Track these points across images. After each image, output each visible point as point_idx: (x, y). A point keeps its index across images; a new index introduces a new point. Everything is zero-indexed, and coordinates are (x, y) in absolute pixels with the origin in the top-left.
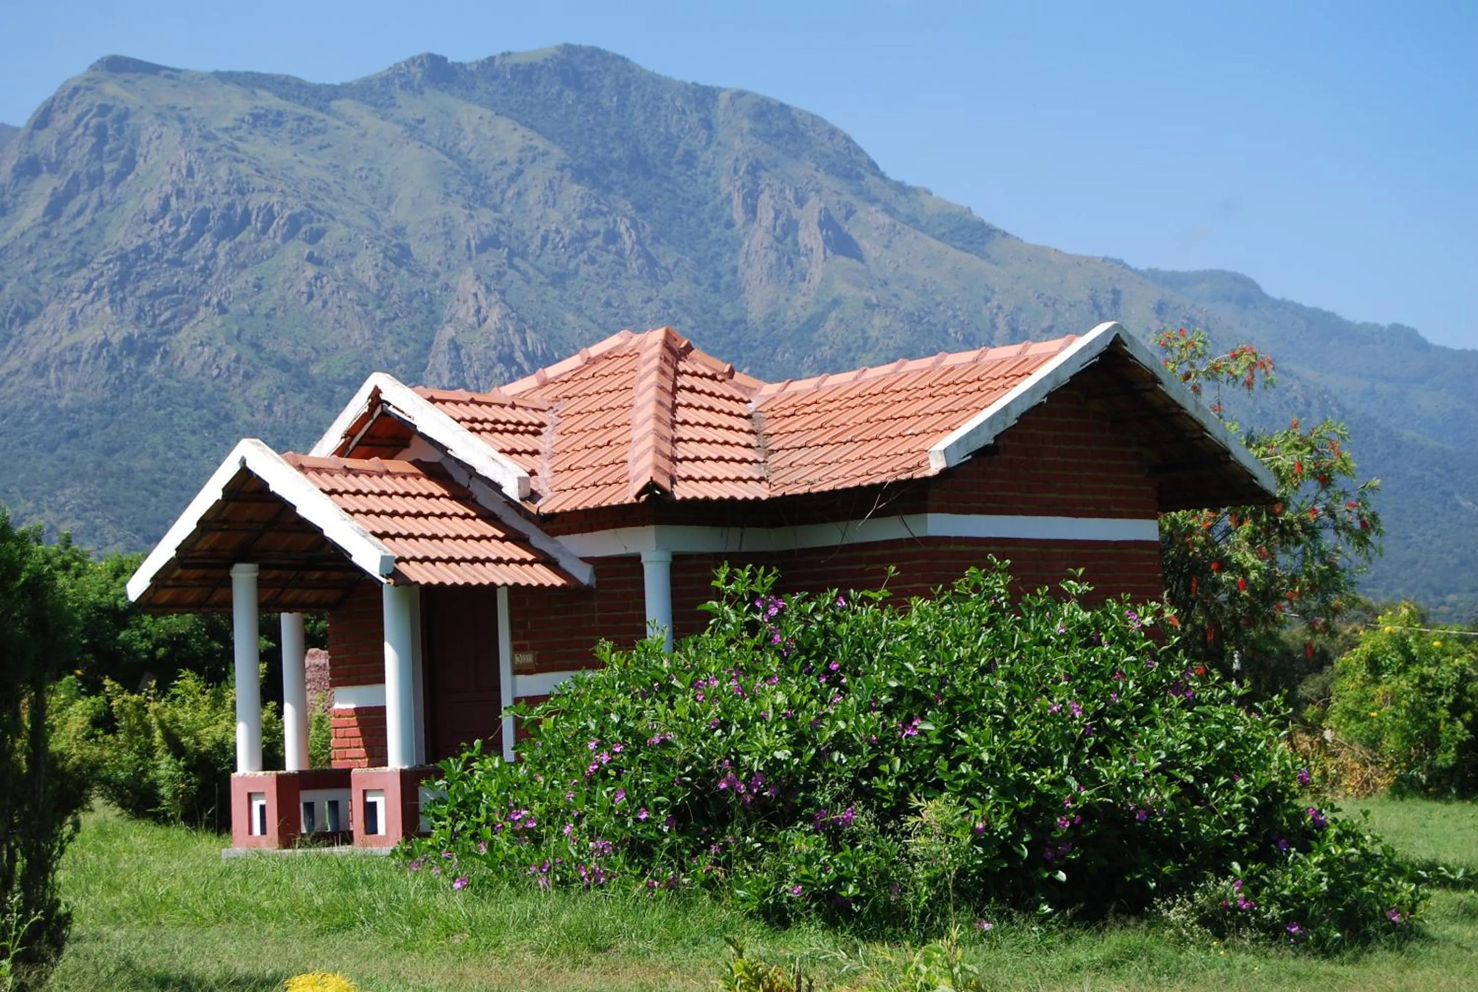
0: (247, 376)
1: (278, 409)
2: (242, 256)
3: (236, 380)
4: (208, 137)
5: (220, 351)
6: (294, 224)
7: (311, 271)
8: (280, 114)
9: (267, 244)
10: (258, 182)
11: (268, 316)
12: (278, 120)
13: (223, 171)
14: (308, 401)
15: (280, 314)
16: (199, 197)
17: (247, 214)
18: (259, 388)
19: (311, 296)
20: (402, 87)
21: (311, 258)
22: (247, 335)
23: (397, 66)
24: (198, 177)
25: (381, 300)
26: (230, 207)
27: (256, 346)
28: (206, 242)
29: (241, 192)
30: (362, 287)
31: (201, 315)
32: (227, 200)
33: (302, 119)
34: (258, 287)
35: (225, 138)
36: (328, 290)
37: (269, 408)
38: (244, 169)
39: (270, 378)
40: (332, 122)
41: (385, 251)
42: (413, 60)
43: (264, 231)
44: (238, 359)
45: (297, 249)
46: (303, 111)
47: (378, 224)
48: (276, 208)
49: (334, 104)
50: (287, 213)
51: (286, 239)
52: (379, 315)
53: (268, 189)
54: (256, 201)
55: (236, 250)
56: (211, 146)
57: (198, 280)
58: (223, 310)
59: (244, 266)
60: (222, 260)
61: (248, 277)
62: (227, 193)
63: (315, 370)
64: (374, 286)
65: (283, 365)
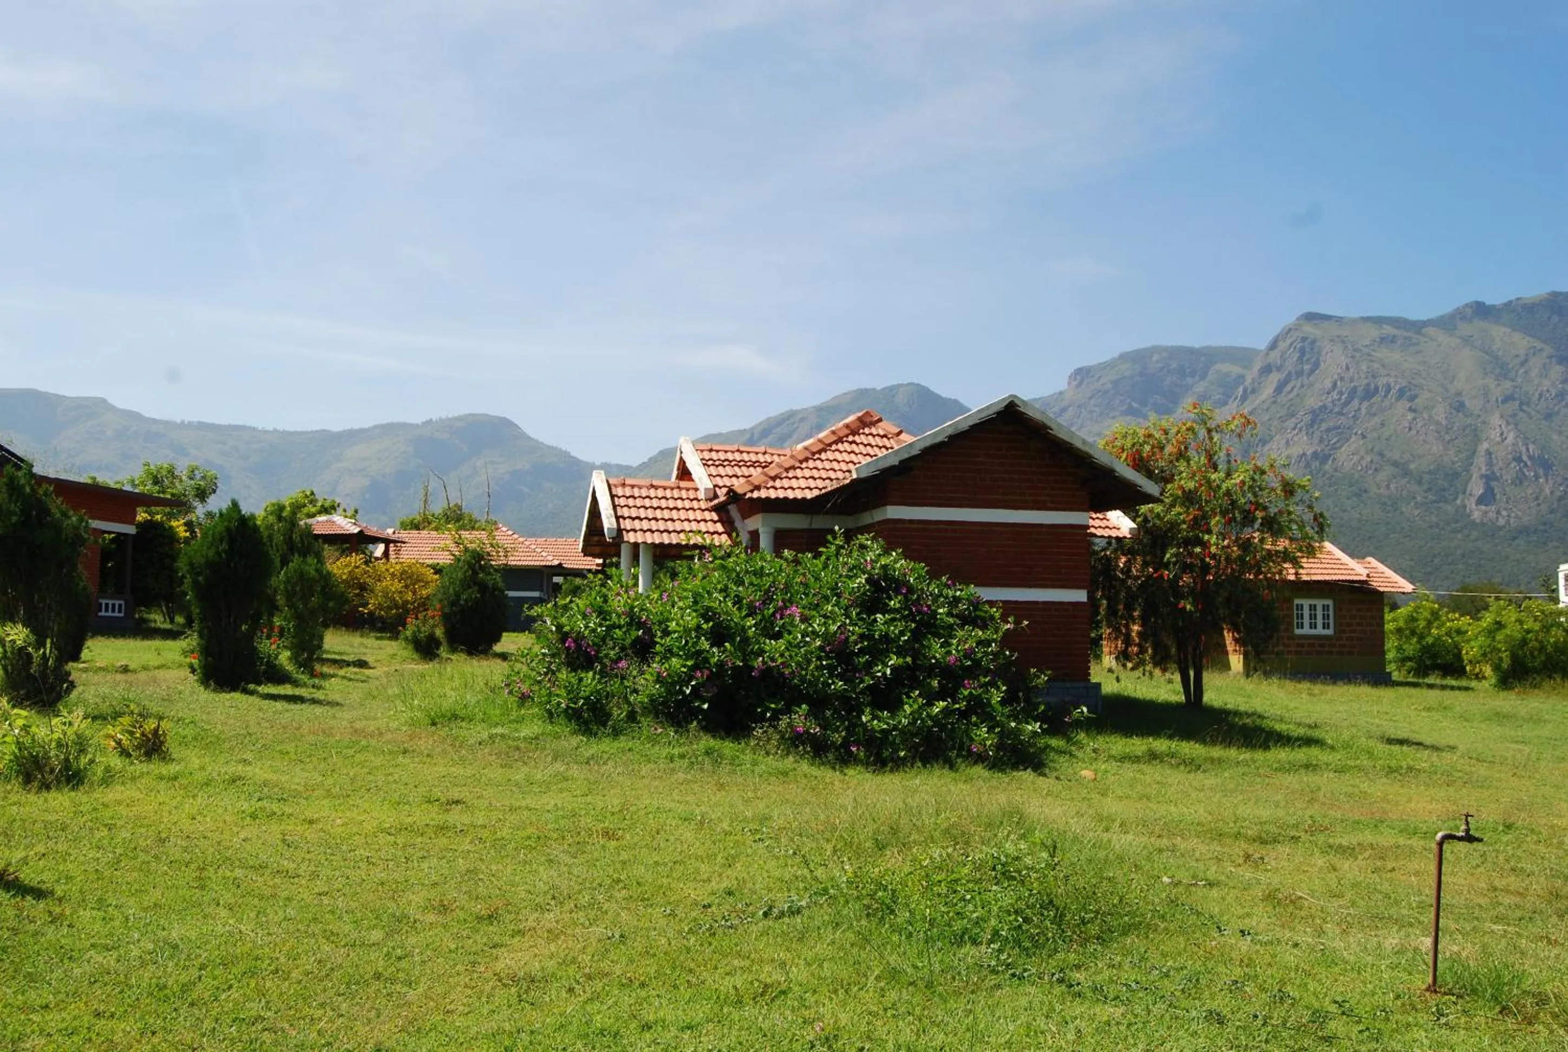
0: (1376, 470)
1: (1392, 486)
2: (1374, 410)
3: (1370, 472)
4: (1355, 350)
5: (1362, 458)
6: (1401, 393)
7: (1410, 416)
8: (1394, 336)
9: (1386, 403)
10: (1383, 372)
11: (1387, 439)
12: (1393, 339)
13: (1364, 367)
14: (1409, 482)
15: (1394, 438)
16: (1352, 380)
17: (1377, 388)
18: (1382, 476)
19: (1410, 429)
20: (1461, 319)
21: (1410, 409)
22: (1376, 450)
23: (1458, 309)
24: (1352, 370)
25: (1448, 430)
26: (1368, 385)
27: (1381, 455)
28: (1356, 403)
29: (1374, 377)
30: (1438, 423)
31: (1352, 440)
32: (1366, 381)
33: (1406, 338)
34: (1383, 425)
35: (1366, 350)
36: (1420, 425)
37: (1388, 487)
38: (1376, 365)
39: (1388, 470)
40: (1422, 339)
41: (1450, 405)
42: (1467, 305)
43: (1386, 396)
44: (1372, 461)
45: (1403, 405)
46: (1406, 334)
47: (1447, 390)
48: (1392, 384)
49: (1424, 330)
50: (1397, 387)
51: (1398, 399)
52: (1447, 437)
53: (1388, 375)
54: (1382, 381)
55: (1371, 406)
56: (1358, 355)
57: (1351, 422)
58: (1364, 437)
59: (1375, 414)
60: (1363, 411)
61: (1377, 420)
62: (1367, 378)
63: (1412, 466)
64: (1444, 422)
65: (1395, 464)
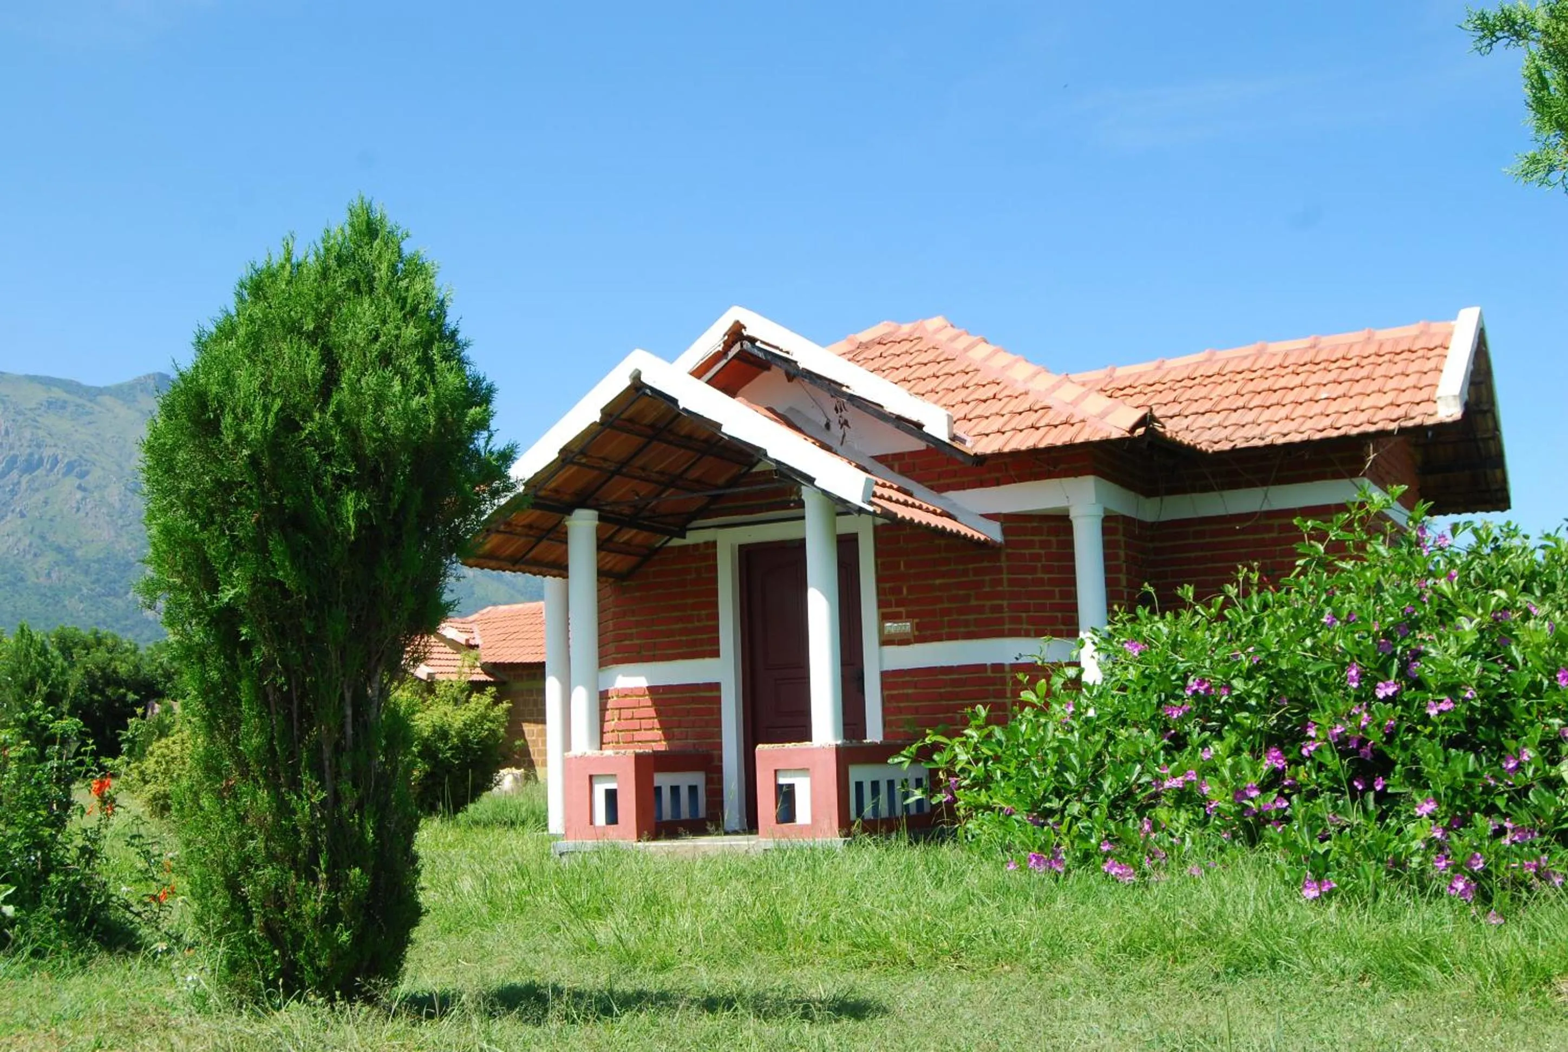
0: (35, 555)
1: (54, 576)
2: (36, 485)
3: (29, 557)
4: (19, 413)
5: (20, 539)
6: (70, 467)
7: (79, 495)
8: (65, 402)
9: (52, 477)
10: (49, 441)
11: (51, 520)
12: (64, 406)
13: (27, 434)
14: (73, 572)
15: (58, 519)
16: (11, 448)
17: (41, 460)
18: (43, 563)
19: (78, 510)
20: (142, 391)
21: (80, 487)
22: (36, 531)
23: (139, 378)
24: (12, 436)
25: (122, 514)
26: (31, 455)
27: (43, 538)
28: (15, 474)
29: (39, 446)
30: (111, 506)
31: (8, 518)
32: (29, 450)
33: (78, 405)
34: (46, 503)
35: (30, 414)
36: (89, 506)
37: (49, 575)
38: (41, 433)
39: (51, 556)
40: (97, 408)
41: (125, 485)
42: (149, 376)
43: (52, 469)
44: (30, 545)
45: (72, 481)
46: (79, 401)
47: (122, 468)
48: (60, 457)
49: (99, 398)
50: (66, 461)
51: (65, 474)
52: (120, 522)
53: (55, 446)
54: (47, 452)
55: (33, 480)
56: (20, 418)
57: (8, 497)
58: (23, 515)
59: (37, 490)
60: (24, 485)
61: (39, 497)
62: (30, 446)
63: (79, 553)
64: (118, 505)
65: (59, 549)
